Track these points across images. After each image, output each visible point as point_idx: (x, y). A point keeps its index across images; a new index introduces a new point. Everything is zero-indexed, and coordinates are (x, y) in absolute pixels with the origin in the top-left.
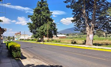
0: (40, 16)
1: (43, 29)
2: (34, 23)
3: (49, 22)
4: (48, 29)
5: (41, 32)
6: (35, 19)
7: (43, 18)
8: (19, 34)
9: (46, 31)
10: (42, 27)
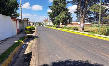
0: (57, 6)
1: (59, 17)
2: (53, 13)
3: (64, 12)
4: (62, 18)
5: (57, 20)
6: (53, 9)
7: (59, 9)
8: (47, 21)
9: (61, 19)
10: (58, 16)
